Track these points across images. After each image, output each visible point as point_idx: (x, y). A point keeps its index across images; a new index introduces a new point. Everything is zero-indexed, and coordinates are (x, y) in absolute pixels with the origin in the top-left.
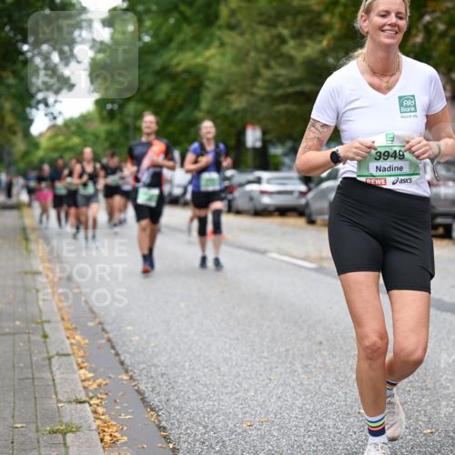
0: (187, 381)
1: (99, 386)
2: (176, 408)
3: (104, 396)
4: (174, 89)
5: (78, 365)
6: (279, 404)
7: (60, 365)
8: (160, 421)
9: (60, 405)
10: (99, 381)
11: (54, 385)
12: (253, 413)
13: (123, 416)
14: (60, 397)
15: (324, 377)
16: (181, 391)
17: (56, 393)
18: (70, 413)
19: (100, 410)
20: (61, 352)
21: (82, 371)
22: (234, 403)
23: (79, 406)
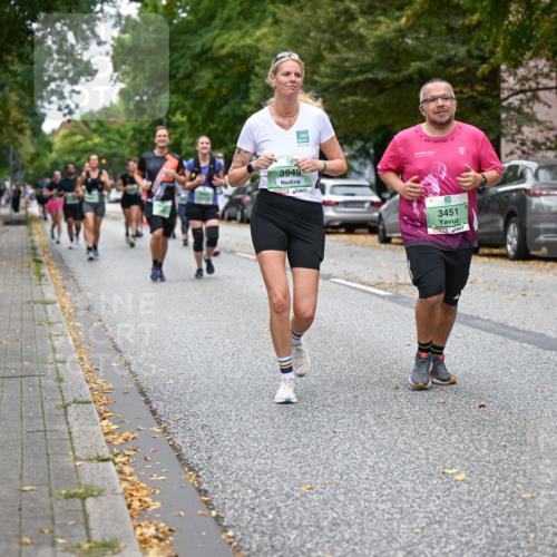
0: (234, 434)
1: (126, 440)
2: (219, 467)
3: (132, 453)
4: (217, 77)
5: (101, 414)
6: (346, 462)
7: (79, 415)
8: (200, 484)
9: (78, 464)
10: (125, 435)
11: (71, 439)
12: (314, 473)
13: (155, 477)
14: (78, 453)
15: (401, 430)
16: (226, 447)
17: (73, 449)
18: (90, 473)
19: (127, 470)
20: (80, 399)
21: (105, 423)
22: (291, 461)
23: (101, 464)
